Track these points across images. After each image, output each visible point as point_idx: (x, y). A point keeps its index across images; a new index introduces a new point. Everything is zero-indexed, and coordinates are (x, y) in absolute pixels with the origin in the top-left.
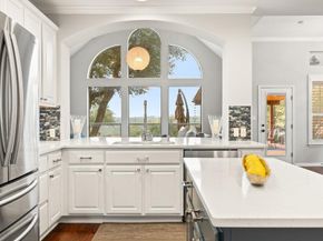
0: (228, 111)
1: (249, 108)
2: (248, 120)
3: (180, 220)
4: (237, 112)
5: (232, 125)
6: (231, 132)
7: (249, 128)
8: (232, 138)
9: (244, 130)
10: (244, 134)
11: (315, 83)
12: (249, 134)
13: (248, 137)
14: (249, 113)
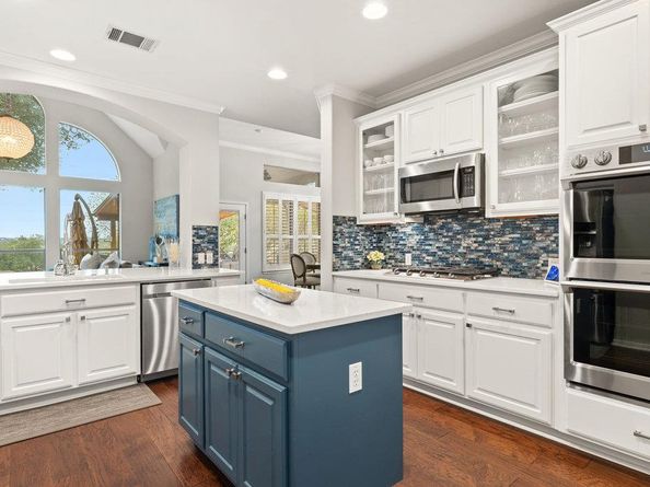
0: (191, 232)
1: (216, 228)
2: (214, 242)
3: (135, 382)
4: (202, 233)
5: (196, 249)
6: (195, 259)
7: (216, 253)
8: (196, 266)
9: (210, 255)
10: (210, 261)
11: (269, 202)
12: (217, 260)
13: (215, 265)
14: (216, 234)
